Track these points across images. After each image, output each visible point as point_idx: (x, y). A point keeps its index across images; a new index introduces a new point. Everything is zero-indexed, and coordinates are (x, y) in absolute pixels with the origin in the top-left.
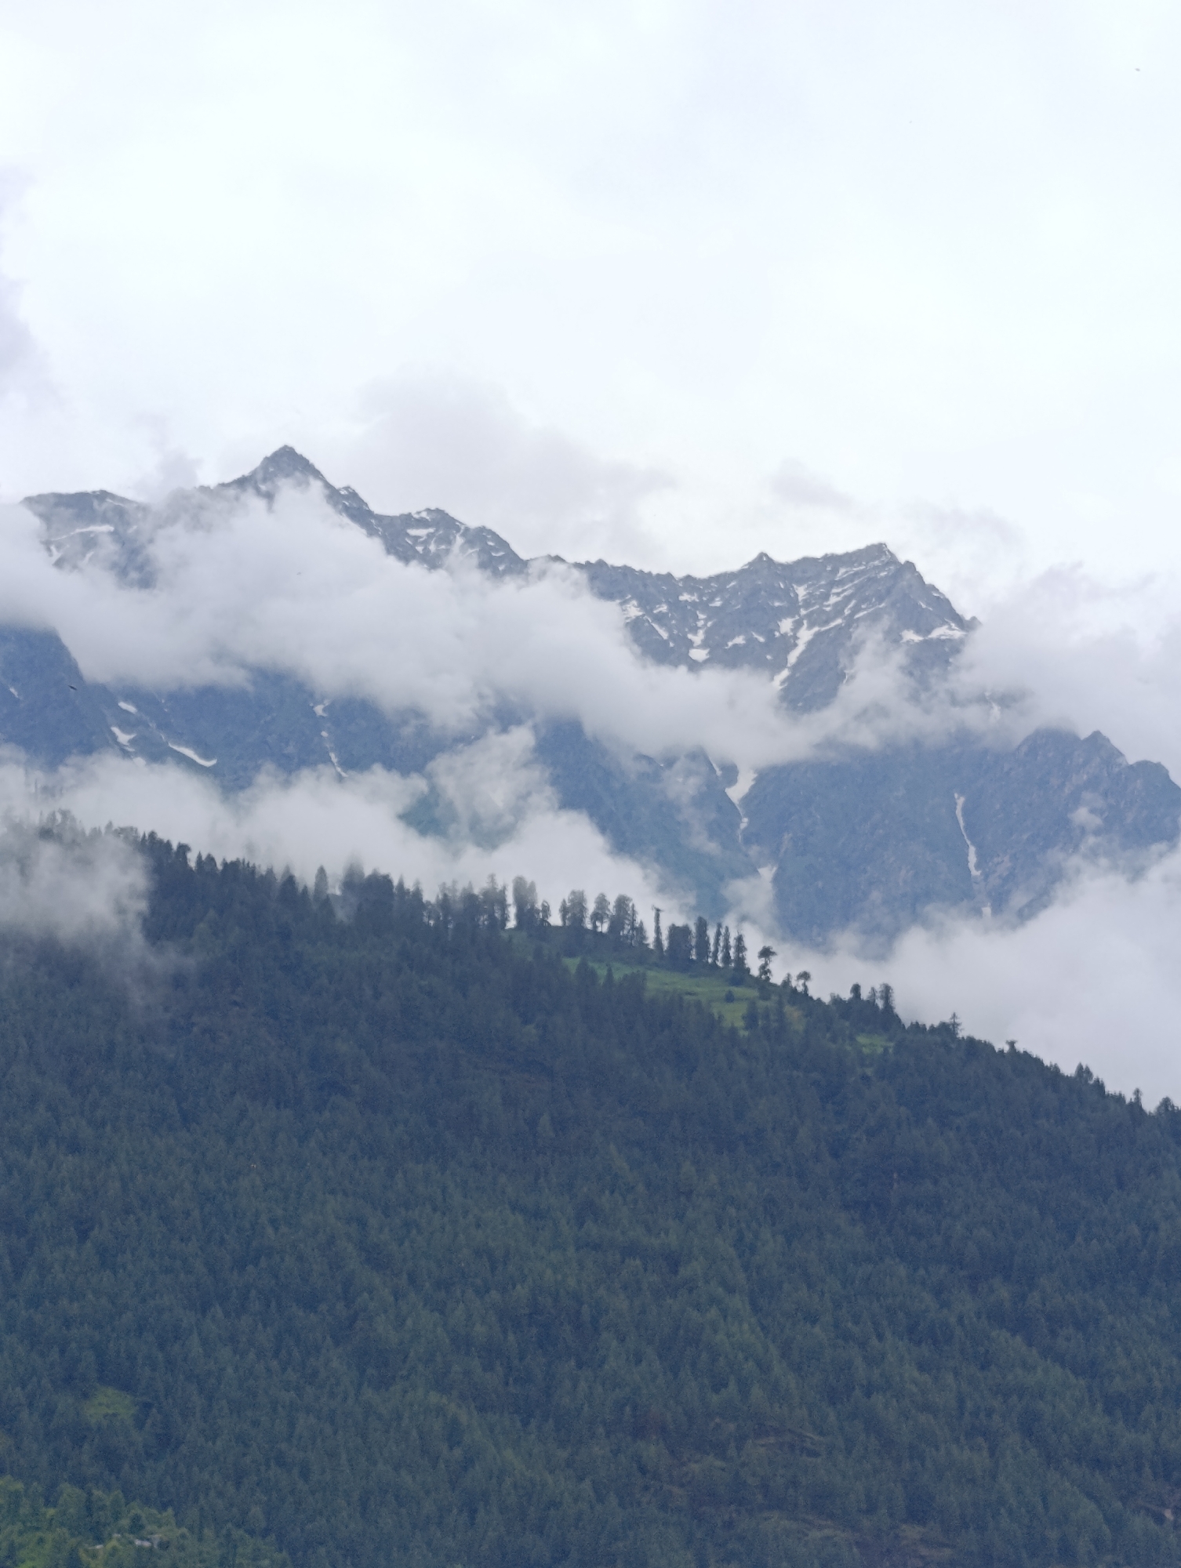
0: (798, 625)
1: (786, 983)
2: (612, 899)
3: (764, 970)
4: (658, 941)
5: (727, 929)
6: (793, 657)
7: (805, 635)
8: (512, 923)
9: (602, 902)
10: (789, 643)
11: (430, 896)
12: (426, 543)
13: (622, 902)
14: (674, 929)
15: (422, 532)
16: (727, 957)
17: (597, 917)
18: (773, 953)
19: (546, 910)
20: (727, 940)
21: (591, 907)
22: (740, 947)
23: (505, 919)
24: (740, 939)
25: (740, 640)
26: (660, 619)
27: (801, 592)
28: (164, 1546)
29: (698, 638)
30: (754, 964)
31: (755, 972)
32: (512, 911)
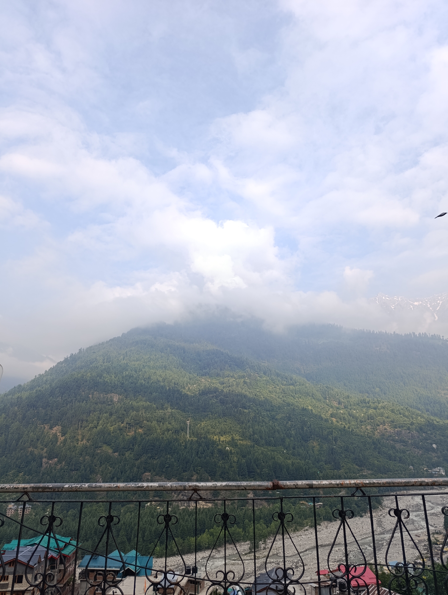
0: (440, 301)
1: (446, 339)
2: (424, 333)
4: (430, 336)
6: (440, 305)
7: (441, 302)
8: (413, 337)
9: (423, 333)
10: (439, 303)
11: (403, 335)
12: (396, 299)
13: (425, 333)
14: (431, 335)
16: (438, 337)
17: (423, 335)
19: (416, 335)
20: (438, 336)
21: (421, 334)
23: (412, 336)
24: (439, 335)
25: (433, 304)
26: (424, 303)
28: (387, 404)
29: (429, 304)
30: (442, 338)
31: (442, 339)
32: (413, 335)
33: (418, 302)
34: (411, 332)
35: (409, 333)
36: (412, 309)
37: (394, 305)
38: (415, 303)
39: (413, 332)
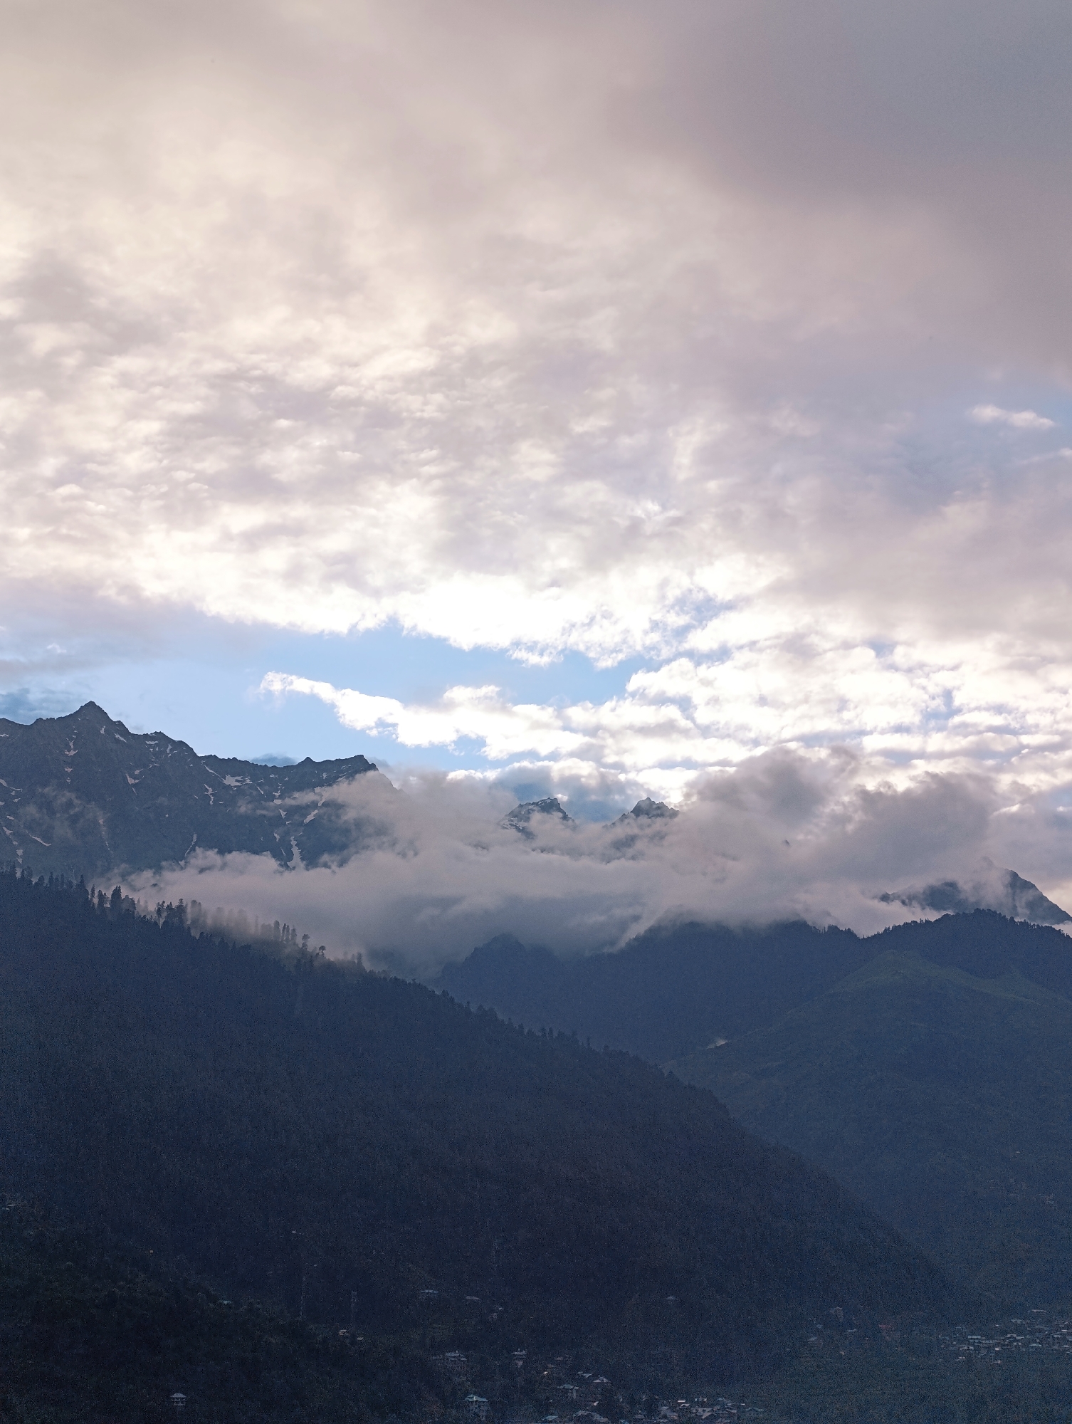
3: (304, 945)
5: (288, 926)
12: (154, 748)
15: (153, 743)
16: (288, 939)
18: (309, 938)
20: (288, 931)
22: (294, 935)
24: (294, 930)
26: (260, 785)
27: (325, 775)
30: (299, 941)
33: (239, 778)
34: (187, 902)
35: (175, 904)
36: (211, 802)
37: (137, 772)
38: (228, 777)
39: (194, 902)
